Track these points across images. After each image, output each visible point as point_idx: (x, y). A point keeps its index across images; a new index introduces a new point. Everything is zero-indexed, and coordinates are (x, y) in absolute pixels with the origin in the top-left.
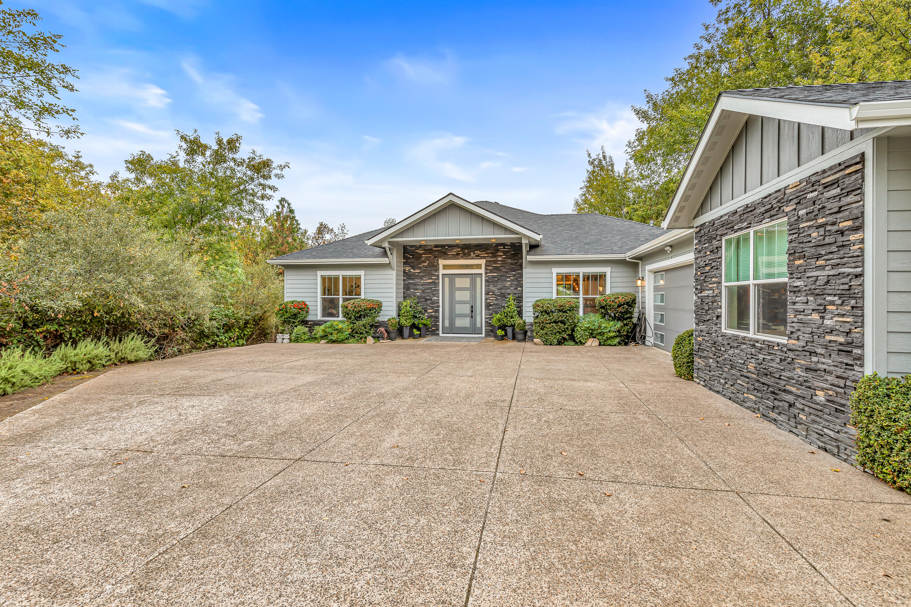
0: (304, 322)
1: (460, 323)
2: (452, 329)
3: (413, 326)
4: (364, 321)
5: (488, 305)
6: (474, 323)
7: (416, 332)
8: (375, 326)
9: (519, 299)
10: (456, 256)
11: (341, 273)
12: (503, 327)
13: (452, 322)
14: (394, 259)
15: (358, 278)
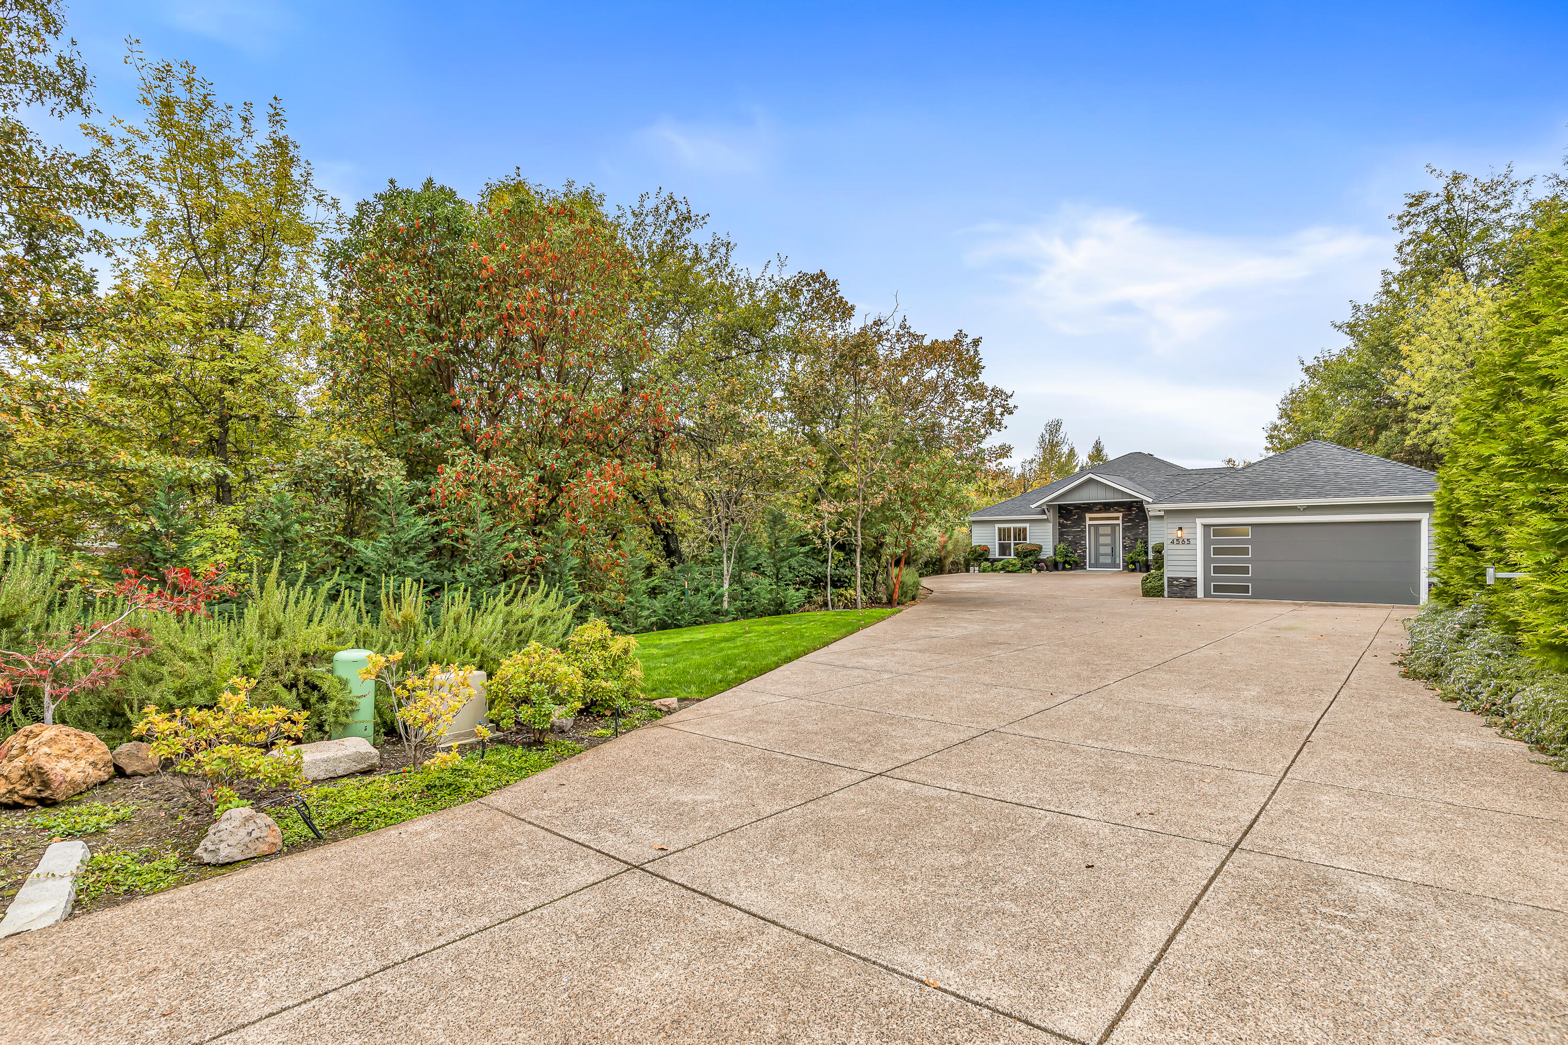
0: (987, 560)
1: (1102, 560)
2: (1097, 564)
3: (1066, 562)
4: (1030, 558)
5: (1124, 547)
6: (1114, 560)
7: (1067, 566)
8: (1038, 562)
9: (1146, 543)
10: (1098, 512)
11: (1012, 526)
12: (1133, 563)
13: (1097, 559)
14: (1050, 515)
15: (1025, 529)
